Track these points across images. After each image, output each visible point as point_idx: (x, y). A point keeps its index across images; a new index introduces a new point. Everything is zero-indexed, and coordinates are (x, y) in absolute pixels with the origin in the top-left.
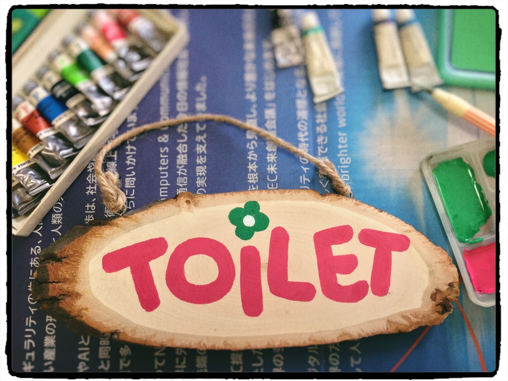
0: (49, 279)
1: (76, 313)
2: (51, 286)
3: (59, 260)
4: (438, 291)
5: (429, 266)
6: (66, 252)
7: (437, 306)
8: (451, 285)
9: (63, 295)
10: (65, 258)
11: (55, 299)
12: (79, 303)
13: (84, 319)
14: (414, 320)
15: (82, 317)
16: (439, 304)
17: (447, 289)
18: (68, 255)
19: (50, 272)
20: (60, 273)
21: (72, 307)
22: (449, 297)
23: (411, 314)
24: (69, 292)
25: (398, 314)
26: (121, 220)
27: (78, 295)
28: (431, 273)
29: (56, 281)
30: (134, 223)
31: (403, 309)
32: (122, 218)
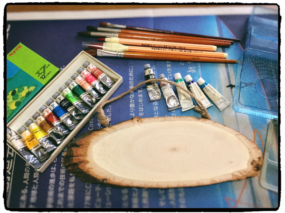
0: (73, 155)
1: (87, 170)
2: (74, 158)
3: (78, 146)
4: (254, 161)
5: (249, 149)
6: (82, 142)
7: (254, 167)
8: (259, 158)
9: (80, 162)
10: (81, 145)
11: (76, 164)
12: (88, 166)
13: (90, 173)
14: (244, 174)
15: (89, 172)
16: (255, 167)
17: (258, 160)
18: (82, 144)
19: (74, 152)
20: (79, 152)
21: (85, 167)
22: (259, 164)
23: (243, 171)
24: (83, 161)
25: (237, 171)
26: (107, 129)
27: (87, 162)
28: (250, 153)
29: (77, 156)
30: (113, 130)
31: (239, 169)
32: (108, 128)
